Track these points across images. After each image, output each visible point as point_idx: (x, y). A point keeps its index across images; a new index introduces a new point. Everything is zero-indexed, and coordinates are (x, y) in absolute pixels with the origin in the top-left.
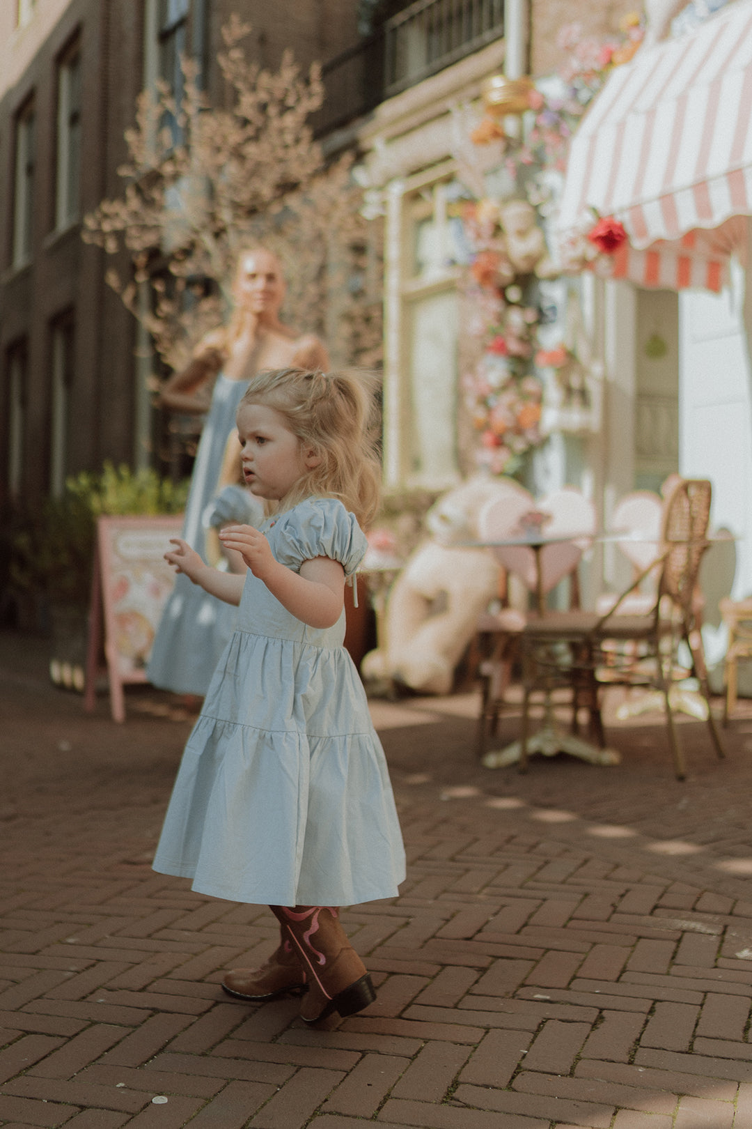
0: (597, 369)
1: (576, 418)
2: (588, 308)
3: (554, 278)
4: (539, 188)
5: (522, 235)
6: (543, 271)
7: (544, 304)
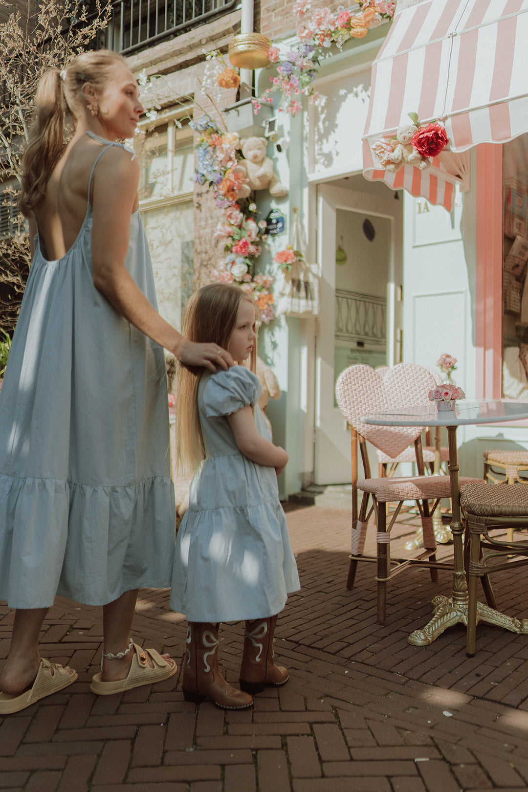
0: (314, 268)
1: (302, 305)
2: (306, 221)
3: (282, 197)
4: (272, 125)
5: (258, 161)
6: (274, 190)
7: (273, 216)
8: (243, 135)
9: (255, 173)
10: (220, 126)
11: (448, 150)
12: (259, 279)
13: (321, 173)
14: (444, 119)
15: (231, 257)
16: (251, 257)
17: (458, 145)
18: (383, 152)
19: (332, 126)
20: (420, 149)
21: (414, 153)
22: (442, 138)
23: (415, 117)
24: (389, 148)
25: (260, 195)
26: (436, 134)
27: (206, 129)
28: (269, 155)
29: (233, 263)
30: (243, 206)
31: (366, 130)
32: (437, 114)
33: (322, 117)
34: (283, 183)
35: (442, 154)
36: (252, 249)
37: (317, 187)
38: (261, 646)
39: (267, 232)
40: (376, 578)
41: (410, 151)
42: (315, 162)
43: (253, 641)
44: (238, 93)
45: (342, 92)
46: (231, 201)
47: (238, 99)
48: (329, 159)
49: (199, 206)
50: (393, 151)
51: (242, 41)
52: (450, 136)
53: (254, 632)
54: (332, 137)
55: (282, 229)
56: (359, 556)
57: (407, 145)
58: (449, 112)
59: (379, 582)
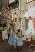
1: (23, 25)
4: (21, 14)
10: (18, 14)
29: (19, 22)
30: (19, 19)
45: (25, 12)
48: (25, 16)
51: (19, 9)
52: (31, 17)
55: (22, 20)
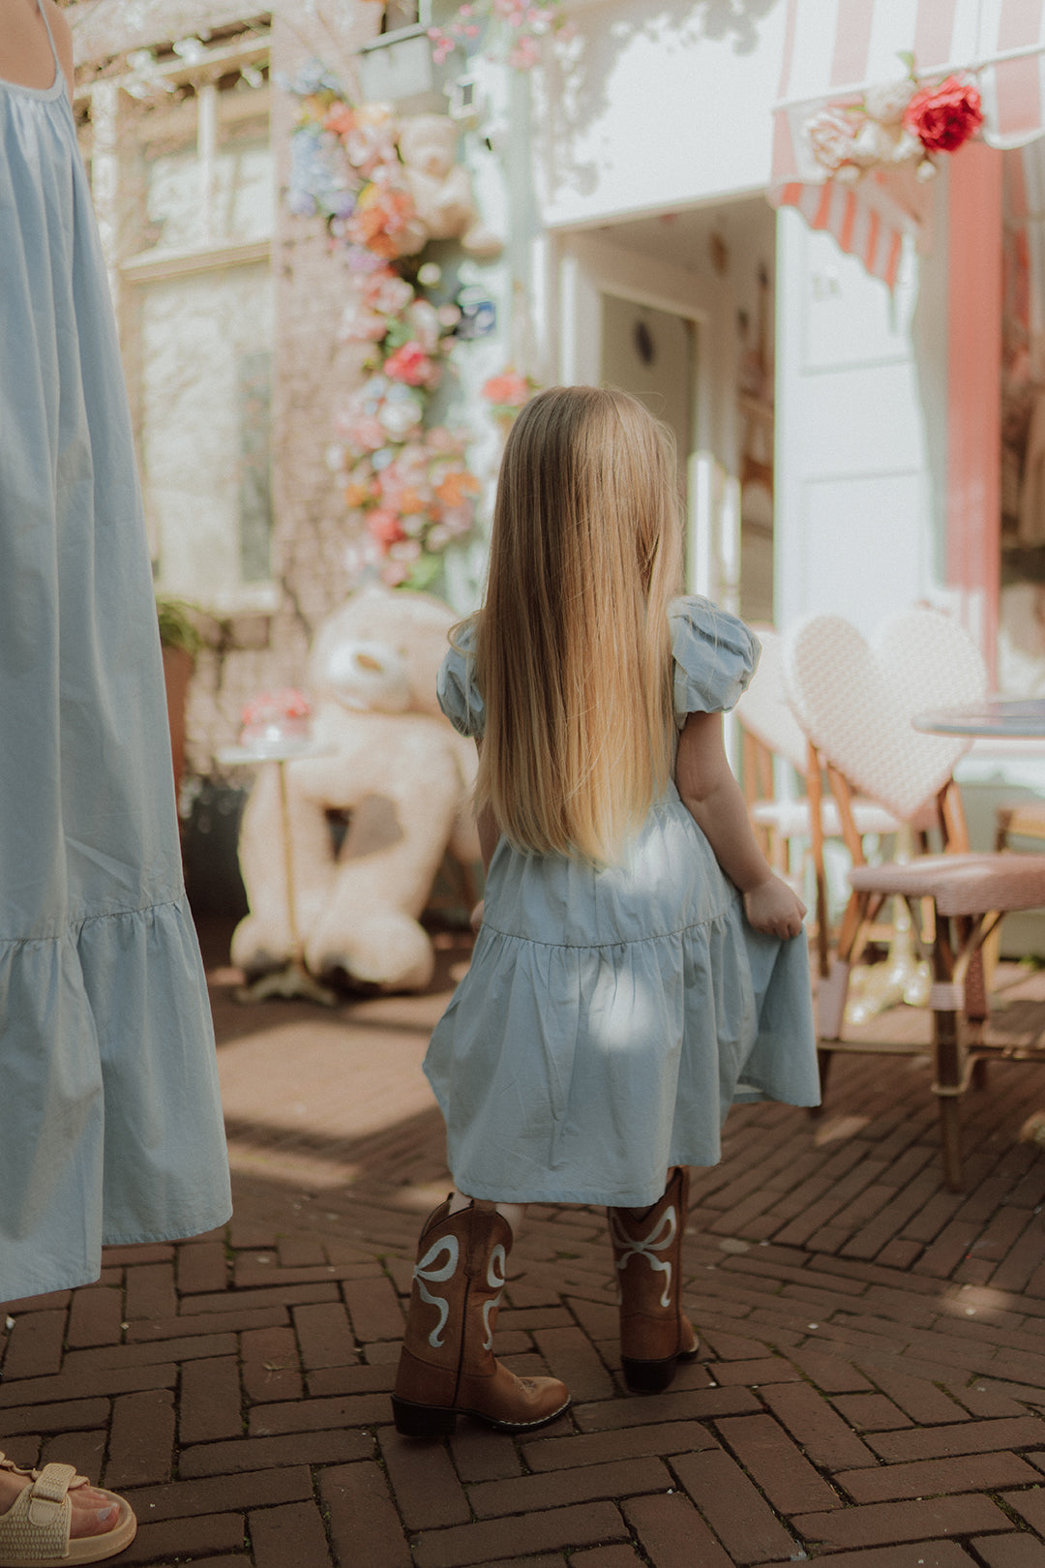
2: (539, 313)
3: (488, 257)
4: (468, 92)
5: (439, 171)
6: (473, 239)
7: (468, 299)
8: (404, 108)
9: (432, 199)
10: (346, 86)
11: (981, 140)
12: (438, 437)
13: (570, 207)
14: (977, 71)
15: (377, 384)
16: (420, 387)
17: (1005, 128)
18: (834, 139)
19: (594, 101)
20: (926, 134)
21: (909, 143)
22: (973, 112)
23: (911, 60)
24: (848, 129)
25: (442, 247)
26: (964, 102)
27: (314, 95)
28: (459, 158)
29: (382, 401)
30: (405, 269)
31: (782, 90)
32: (959, 57)
33: (574, 82)
34: (493, 224)
35: (967, 148)
36: (424, 370)
37: (563, 240)
38: (666, 1267)
39: (455, 332)
40: (935, 1088)
41: (897, 139)
42: (555, 182)
43: (652, 1257)
44: (384, 19)
45: (620, 29)
46: (377, 258)
47: (383, 30)
48: (588, 177)
49: (288, 271)
50: (855, 136)
52: (989, 108)
53: (651, 1238)
54: (598, 128)
55: (491, 327)
56: (837, 1040)
57: (893, 125)
58: (990, 52)
59: (944, 1099)
